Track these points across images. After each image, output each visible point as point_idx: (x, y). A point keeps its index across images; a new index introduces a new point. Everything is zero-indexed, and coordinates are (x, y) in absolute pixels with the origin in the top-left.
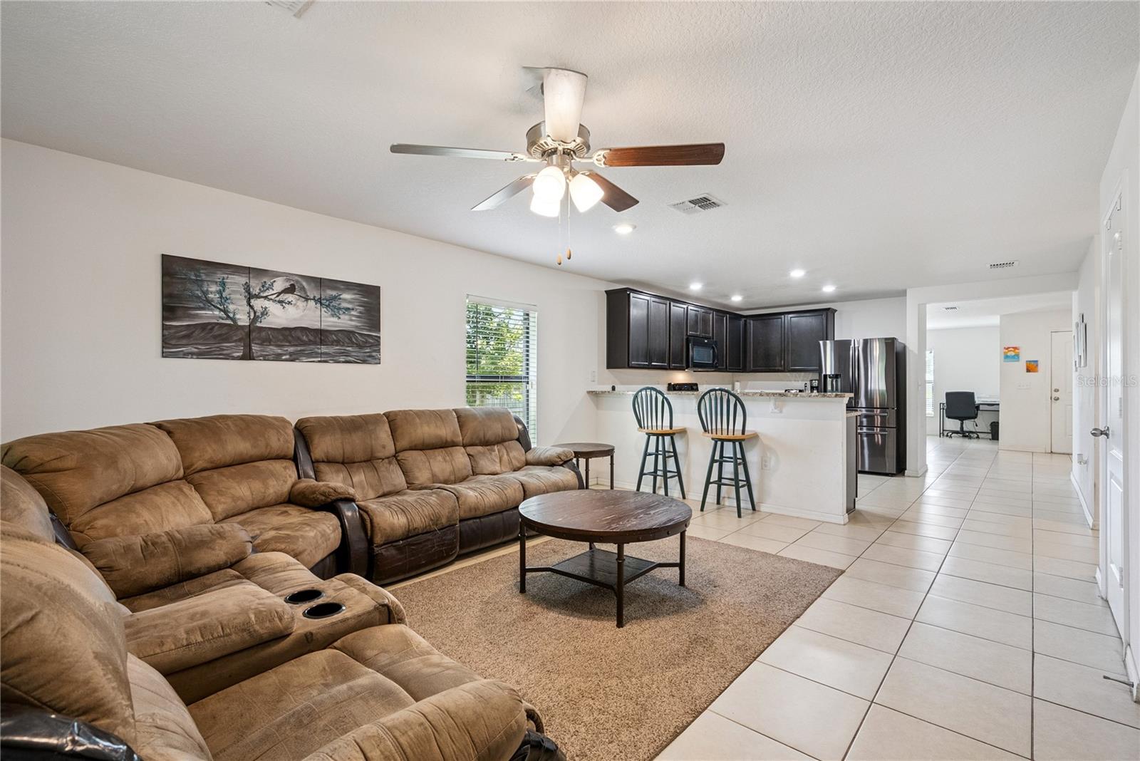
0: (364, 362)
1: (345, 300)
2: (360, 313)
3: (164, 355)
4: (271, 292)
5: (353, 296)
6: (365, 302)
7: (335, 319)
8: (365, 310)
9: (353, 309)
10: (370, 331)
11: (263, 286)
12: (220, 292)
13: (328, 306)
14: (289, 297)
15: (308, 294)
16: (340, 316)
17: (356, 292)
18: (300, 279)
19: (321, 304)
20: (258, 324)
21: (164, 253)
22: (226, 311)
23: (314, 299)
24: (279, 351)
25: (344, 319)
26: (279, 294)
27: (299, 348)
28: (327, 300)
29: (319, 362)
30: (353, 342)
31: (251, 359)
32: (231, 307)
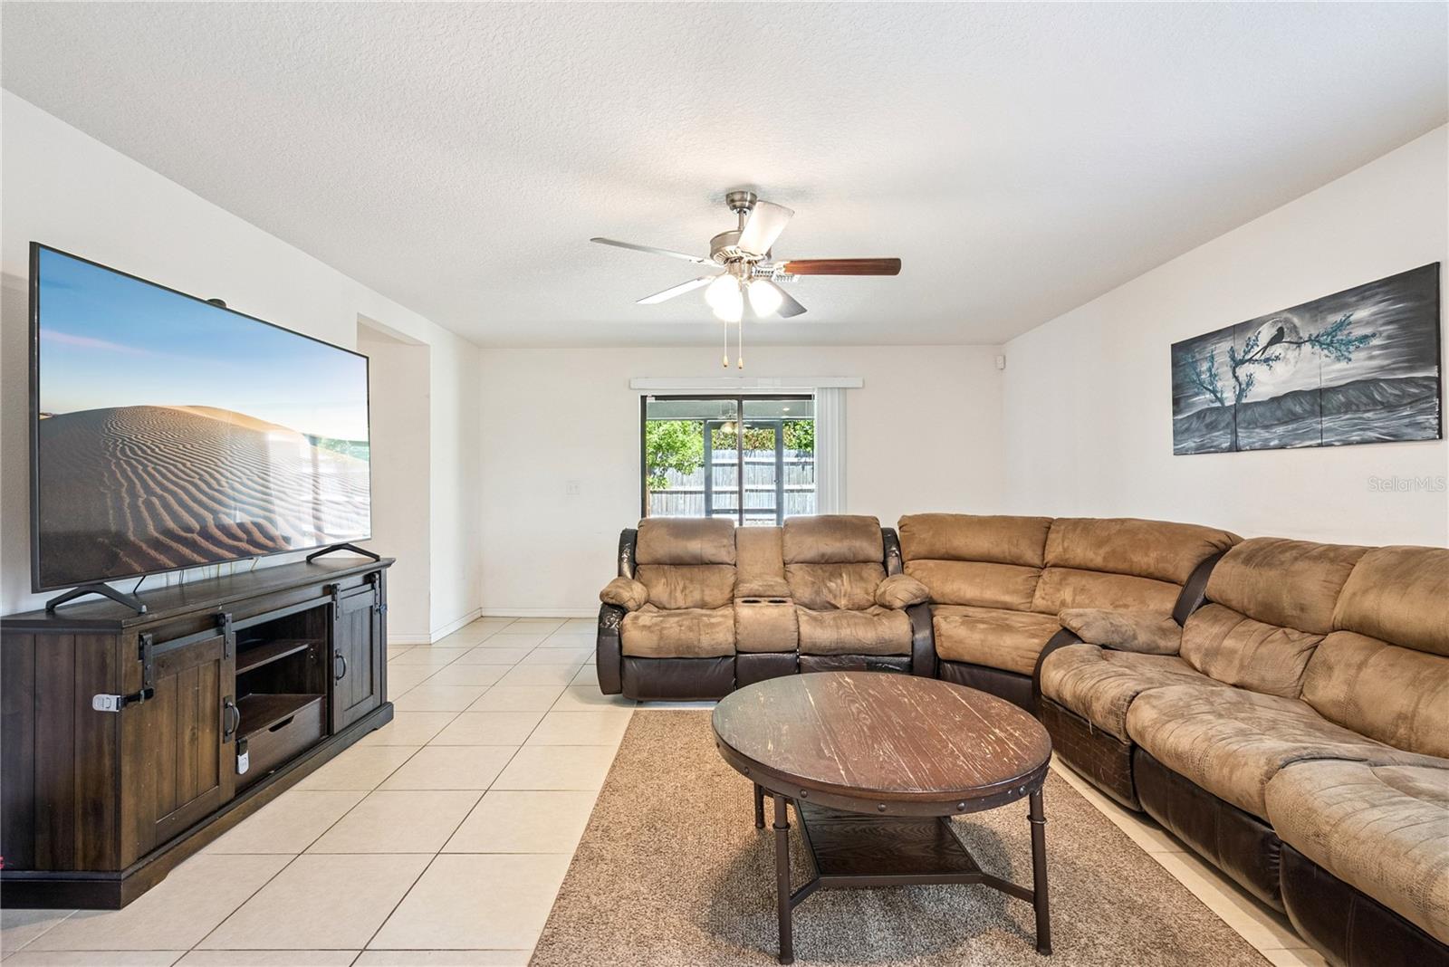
0: (1397, 438)
1: (1359, 323)
2: (1389, 337)
3: (1177, 452)
4: (1256, 349)
5: (1374, 309)
6: (1398, 312)
7: (1343, 365)
8: (1402, 328)
9: (1374, 335)
10: (1411, 369)
11: (1247, 345)
12: (1210, 370)
13: (1329, 345)
14: (1277, 349)
15: (1301, 335)
16: (1351, 356)
17: (1378, 298)
18: (1289, 316)
19: (1321, 344)
20: (1244, 401)
21: (1174, 342)
22: (1214, 392)
23: (1310, 340)
24: (1267, 435)
25: (1357, 360)
26: (1265, 348)
27: (1290, 427)
28: (1328, 335)
29: (1320, 445)
30: (1375, 402)
31: (1238, 450)
32: (1219, 385)
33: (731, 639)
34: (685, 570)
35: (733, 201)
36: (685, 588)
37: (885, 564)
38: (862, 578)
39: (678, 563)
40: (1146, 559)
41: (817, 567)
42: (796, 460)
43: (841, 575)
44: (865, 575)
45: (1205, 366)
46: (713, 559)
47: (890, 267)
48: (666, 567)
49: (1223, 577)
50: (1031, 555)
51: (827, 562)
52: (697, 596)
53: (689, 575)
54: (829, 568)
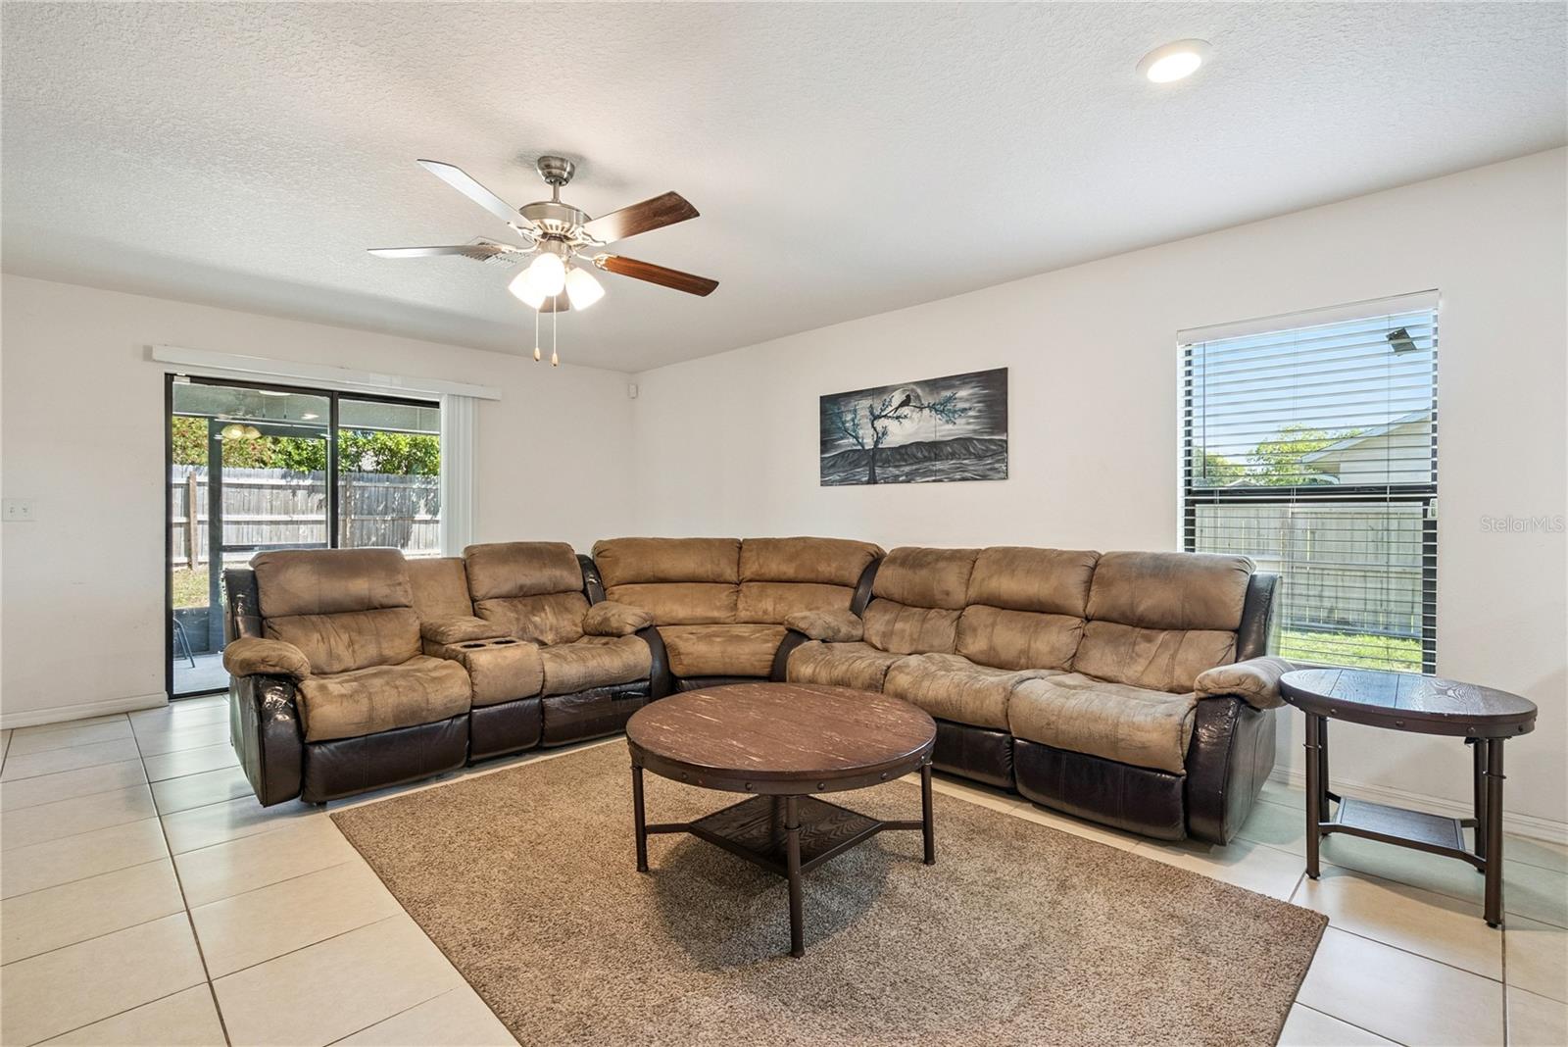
0: (984, 478)
1: (961, 399)
2: (979, 411)
3: (823, 484)
4: (890, 409)
5: (971, 391)
6: (985, 395)
7: (950, 426)
8: (987, 406)
9: (970, 409)
10: (992, 433)
11: (883, 405)
12: (853, 420)
13: (942, 412)
14: (905, 410)
15: (923, 402)
16: (956, 421)
17: (973, 384)
18: (914, 387)
19: (936, 411)
20: (880, 446)
21: (822, 395)
22: (857, 438)
23: (928, 406)
24: (897, 472)
25: (960, 424)
26: (897, 409)
27: (914, 467)
28: (942, 404)
29: (934, 481)
30: (970, 453)
31: (875, 483)
32: (861, 433)
33: (467, 691)
34: (346, 619)
35: (548, 166)
36: (351, 643)
37: (584, 592)
38: (567, 610)
39: (333, 610)
40: (829, 569)
41: (516, 602)
42: (283, 482)
43: (544, 609)
44: (569, 606)
45: (849, 417)
46: (385, 601)
47: (702, 286)
48: (314, 618)
49: (887, 579)
50: (730, 573)
51: (525, 596)
52: (372, 651)
53: (354, 625)
54: (529, 601)
